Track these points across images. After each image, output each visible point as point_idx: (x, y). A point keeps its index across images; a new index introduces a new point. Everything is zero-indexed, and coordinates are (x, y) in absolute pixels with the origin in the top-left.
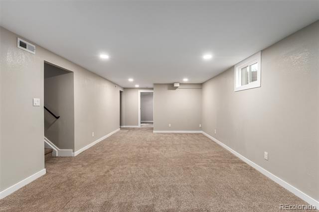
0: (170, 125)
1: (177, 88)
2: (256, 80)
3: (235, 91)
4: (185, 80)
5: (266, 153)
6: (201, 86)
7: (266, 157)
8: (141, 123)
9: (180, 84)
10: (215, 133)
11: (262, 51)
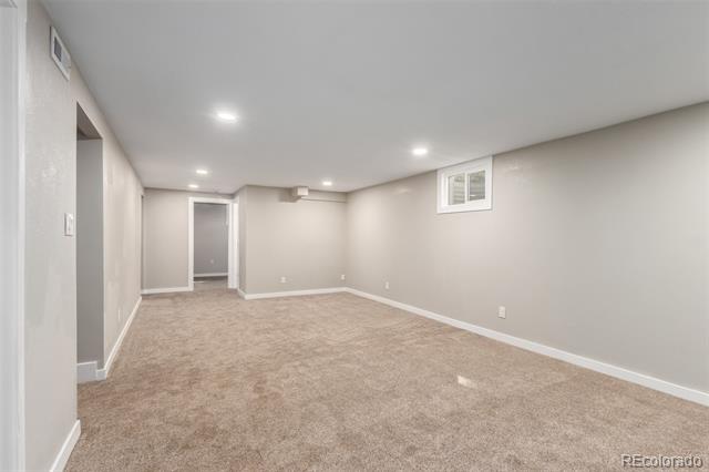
0: (283, 280)
1: (299, 197)
2: (484, 197)
3: (439, 212)
4: (327, 184)
5: (502, 309)
6: (345, 197)
7: (502, 314)
8: (196, 279)
9: (310, 191)
10: (387, 287)
11: (494, 156)
